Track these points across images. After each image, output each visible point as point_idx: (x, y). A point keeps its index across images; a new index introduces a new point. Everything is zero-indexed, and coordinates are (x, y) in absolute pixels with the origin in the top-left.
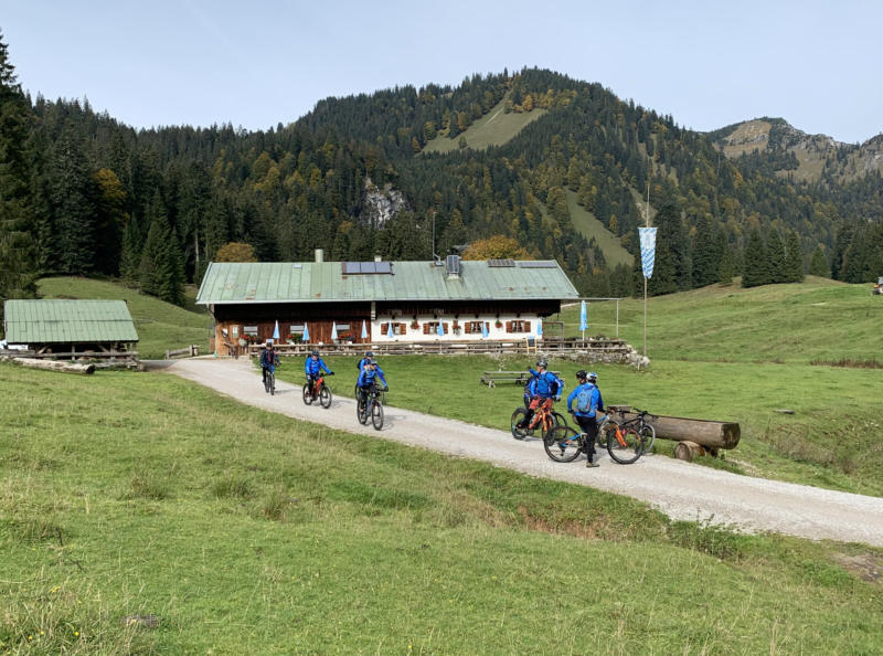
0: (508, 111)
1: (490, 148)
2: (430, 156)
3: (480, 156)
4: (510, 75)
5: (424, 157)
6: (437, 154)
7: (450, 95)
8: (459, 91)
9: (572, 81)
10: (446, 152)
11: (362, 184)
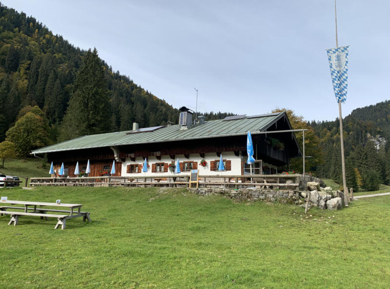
11: (365, 136)
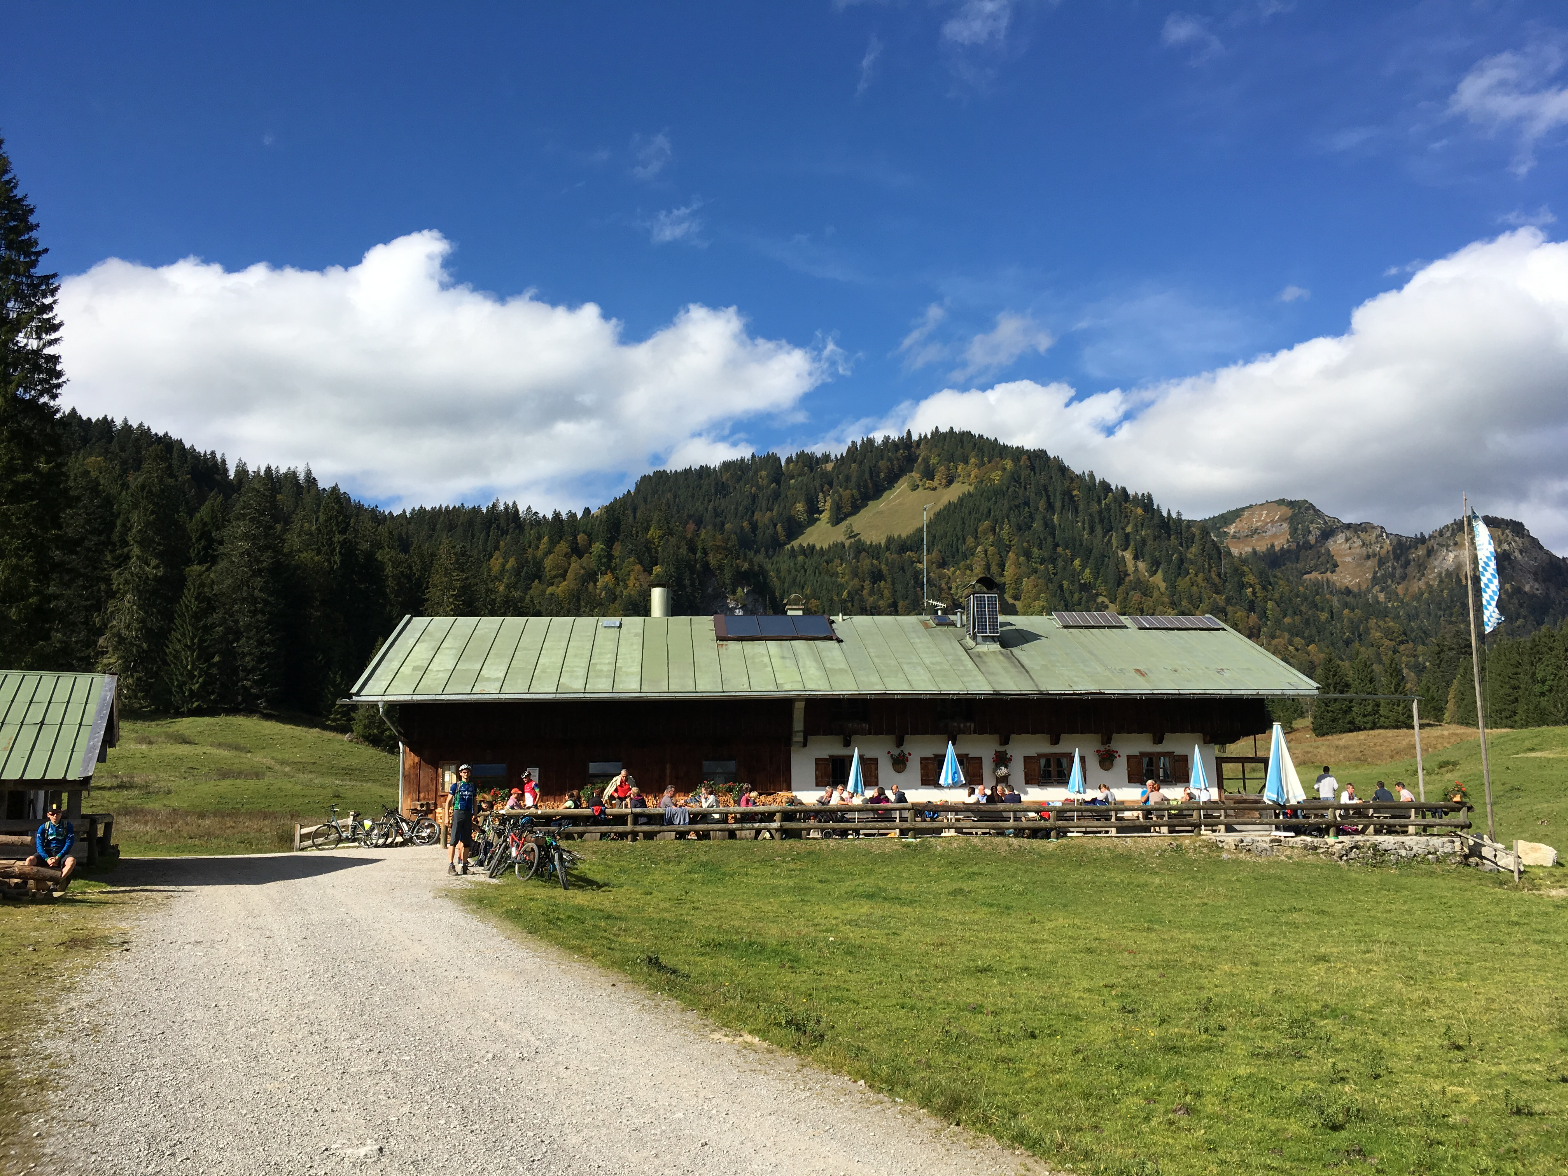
0: (915, 488)
1: (890, 540)
2: (802, 550)
3: (874, 551)
4: (915, 437)
5: (793, 554)
6: (812, 548)
7: (829, 467)
8: (842, 461)
9: (1005, 447)
10: (825, 546)
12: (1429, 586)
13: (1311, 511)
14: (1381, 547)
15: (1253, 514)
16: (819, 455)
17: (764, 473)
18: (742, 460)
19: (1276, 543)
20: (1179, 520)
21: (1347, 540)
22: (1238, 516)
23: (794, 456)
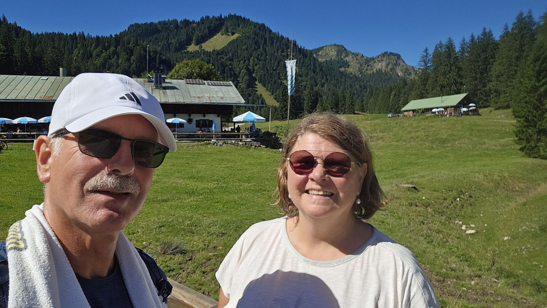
0: (223, 35)
3: (209, 54)
4: (223, 17)
7: (195, 25)
8: (198, 23)
10: (193, 52)
12: (373, 73)
13: (343, 49)
14: (362, 61)
15: (327, 48)
16: (191, 21)
17: (172, 26)
18: (165, 21)
19: (333, 58)
20: (304, 49)
21: (352, 58)
22: (322, 49)
23: (183, 21)
